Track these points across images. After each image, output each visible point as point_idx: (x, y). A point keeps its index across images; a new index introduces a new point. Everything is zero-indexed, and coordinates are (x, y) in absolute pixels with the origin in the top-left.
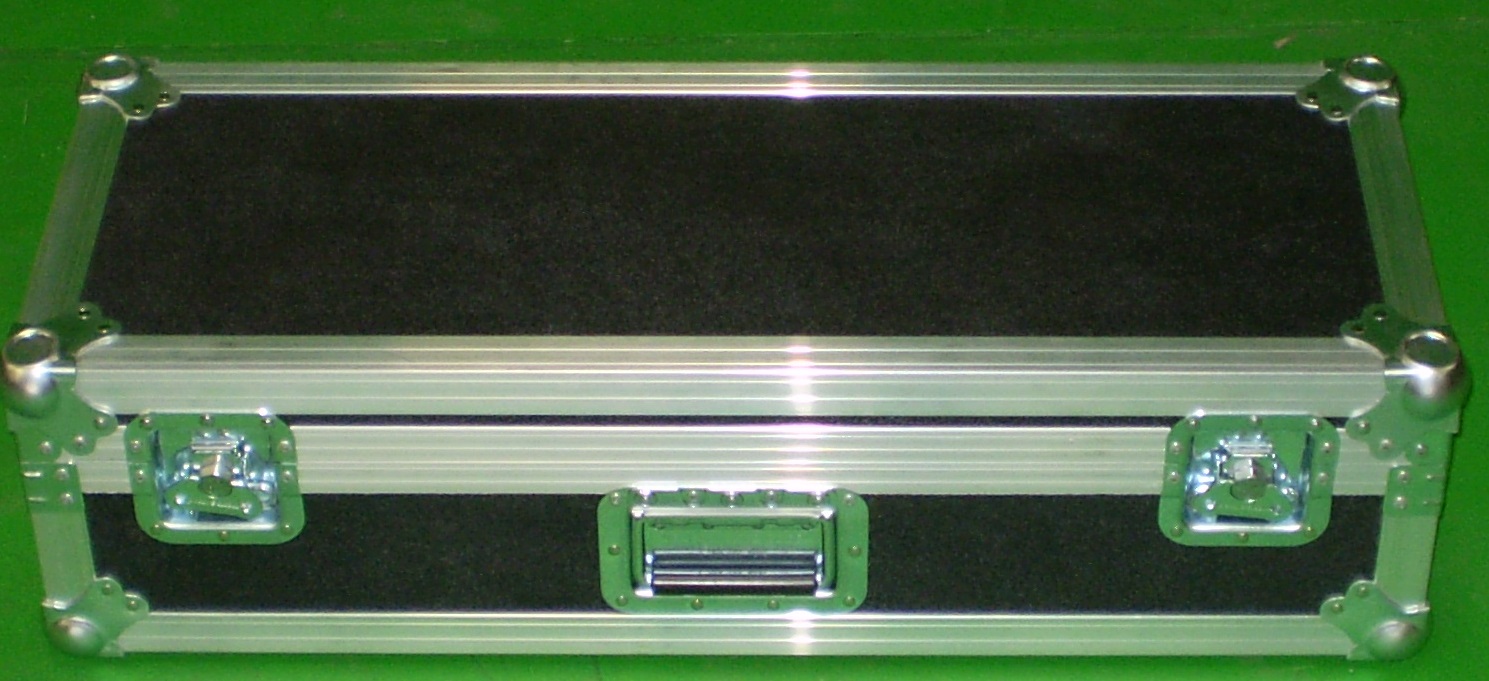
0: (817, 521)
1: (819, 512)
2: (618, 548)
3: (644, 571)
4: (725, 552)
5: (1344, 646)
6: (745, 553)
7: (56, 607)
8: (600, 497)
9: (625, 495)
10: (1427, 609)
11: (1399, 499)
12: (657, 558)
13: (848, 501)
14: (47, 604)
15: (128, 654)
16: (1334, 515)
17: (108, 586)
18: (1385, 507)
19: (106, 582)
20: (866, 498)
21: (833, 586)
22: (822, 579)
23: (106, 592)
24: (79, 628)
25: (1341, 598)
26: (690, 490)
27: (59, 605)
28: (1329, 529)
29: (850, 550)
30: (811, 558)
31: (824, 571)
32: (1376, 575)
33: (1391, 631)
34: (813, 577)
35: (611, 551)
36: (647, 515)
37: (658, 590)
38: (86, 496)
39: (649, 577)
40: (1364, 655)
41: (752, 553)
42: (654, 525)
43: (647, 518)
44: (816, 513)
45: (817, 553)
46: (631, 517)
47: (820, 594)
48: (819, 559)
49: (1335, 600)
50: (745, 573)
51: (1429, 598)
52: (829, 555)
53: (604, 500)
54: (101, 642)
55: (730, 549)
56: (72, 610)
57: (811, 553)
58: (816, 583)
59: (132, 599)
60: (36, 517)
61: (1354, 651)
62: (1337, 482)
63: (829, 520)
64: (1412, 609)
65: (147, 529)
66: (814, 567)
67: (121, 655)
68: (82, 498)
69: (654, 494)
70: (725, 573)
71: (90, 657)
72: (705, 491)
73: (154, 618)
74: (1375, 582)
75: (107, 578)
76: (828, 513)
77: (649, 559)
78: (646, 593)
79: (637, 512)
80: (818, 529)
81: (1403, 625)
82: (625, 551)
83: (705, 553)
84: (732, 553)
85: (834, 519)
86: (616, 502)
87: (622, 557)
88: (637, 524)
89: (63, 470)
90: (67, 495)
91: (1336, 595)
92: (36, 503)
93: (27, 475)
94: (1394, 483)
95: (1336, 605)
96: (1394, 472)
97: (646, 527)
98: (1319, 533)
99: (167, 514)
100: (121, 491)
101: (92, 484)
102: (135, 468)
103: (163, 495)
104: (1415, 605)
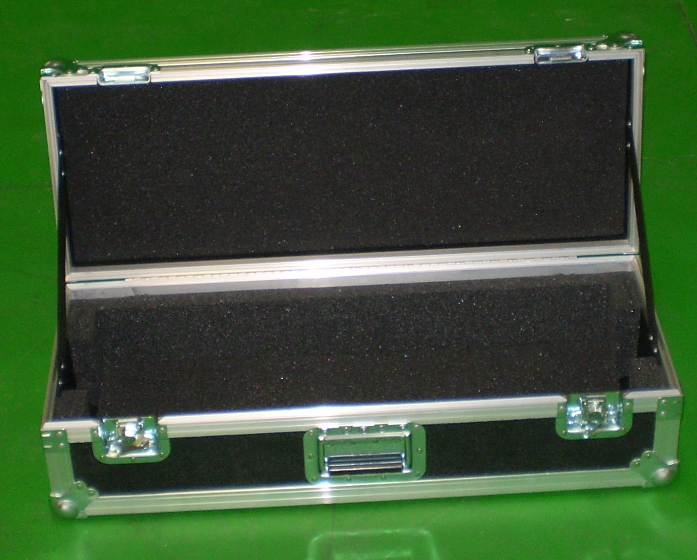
0: (403, 438)
1: (403, 434)
2: (313, 455)
3: (324, 465)
4: (361, 455)
5: (641, 481)
6: (370, 455)
7: (57, 496)
8: (305, 432)
9: (316, 431)
10: (677, 462)
11: (663, 413)
12: (330, 459)
13: (416, 428)
14: (52, 495)
15: (89, 516)
16: (634, 422)
17: (80, 485)
18: (657, 417)
19: (79, 484)
20: (424, 426)
21: (410, 467)
22: (405, 464)
23: (79, 488)
24: (66, 505)
25: (639, 459)
26: (345, 427)
27: (57, 495)
28: (632, 428)
29: (417, 450)
30: (399, 455)
31: (406, 461)
32: (654, 448)
33: (662, 473)
34: (401, 464)
35: (309, 457)
36: (326, 439)
37: (332, 473)
38: (70, 444)
39: (327, 468)
40: (651, 485)
41: (373, 454)
42: (329, 444)
43: (325, 441)
44: (402, 434)
45: (402, 453)
46: (318, 441)
47: (405, 471)
48: (403, 456)
49: (635, 461)
50: (371, 463)
51: (678, 457)
52: (408, 453)
53: (307, 433)
54: (76, 511)
55: (363, 453)
56: (63, 498)
57: (399, 453)
58: (403, 466)
59: (91, 491)
60: (47, 455)
61: (646, 484)
62: (634, 407)
63: (407, 437)
64: (671, 463)
65: (98, 458)
66: (401, 459)
67: (87, 518)
68: (68, 445)
69: (329, 430)
70: (361, 464)
71: (71, 519)
72: (351, 427)
73: (101, 499)
74: (653, 452)
75: (79, 482)
76: (407, 434)
77: (326, 460)
78: (326, 475)
79: (321, 438)
80: (403, 442)
81: (667, 470)
82: (316, 456)
83: (352, 455)
84: (364, 455)
85: (410, 436)
86: (311, 434)
87: (314, 460)
88: (321, 444)
89: (60, 433)
90: (62, 444)
91: (636, 459)
92: (48, 449)
93: (44, 436)
94: (660, 406)
95: (637, 463)
96: (659, 401)
97: (325, 445)
98: (628, 430)
99: (107, 451)
100: (87, 441)
101: (73, 439)
102: (93, 430)
103: (106, 442)
104: (672, 461)
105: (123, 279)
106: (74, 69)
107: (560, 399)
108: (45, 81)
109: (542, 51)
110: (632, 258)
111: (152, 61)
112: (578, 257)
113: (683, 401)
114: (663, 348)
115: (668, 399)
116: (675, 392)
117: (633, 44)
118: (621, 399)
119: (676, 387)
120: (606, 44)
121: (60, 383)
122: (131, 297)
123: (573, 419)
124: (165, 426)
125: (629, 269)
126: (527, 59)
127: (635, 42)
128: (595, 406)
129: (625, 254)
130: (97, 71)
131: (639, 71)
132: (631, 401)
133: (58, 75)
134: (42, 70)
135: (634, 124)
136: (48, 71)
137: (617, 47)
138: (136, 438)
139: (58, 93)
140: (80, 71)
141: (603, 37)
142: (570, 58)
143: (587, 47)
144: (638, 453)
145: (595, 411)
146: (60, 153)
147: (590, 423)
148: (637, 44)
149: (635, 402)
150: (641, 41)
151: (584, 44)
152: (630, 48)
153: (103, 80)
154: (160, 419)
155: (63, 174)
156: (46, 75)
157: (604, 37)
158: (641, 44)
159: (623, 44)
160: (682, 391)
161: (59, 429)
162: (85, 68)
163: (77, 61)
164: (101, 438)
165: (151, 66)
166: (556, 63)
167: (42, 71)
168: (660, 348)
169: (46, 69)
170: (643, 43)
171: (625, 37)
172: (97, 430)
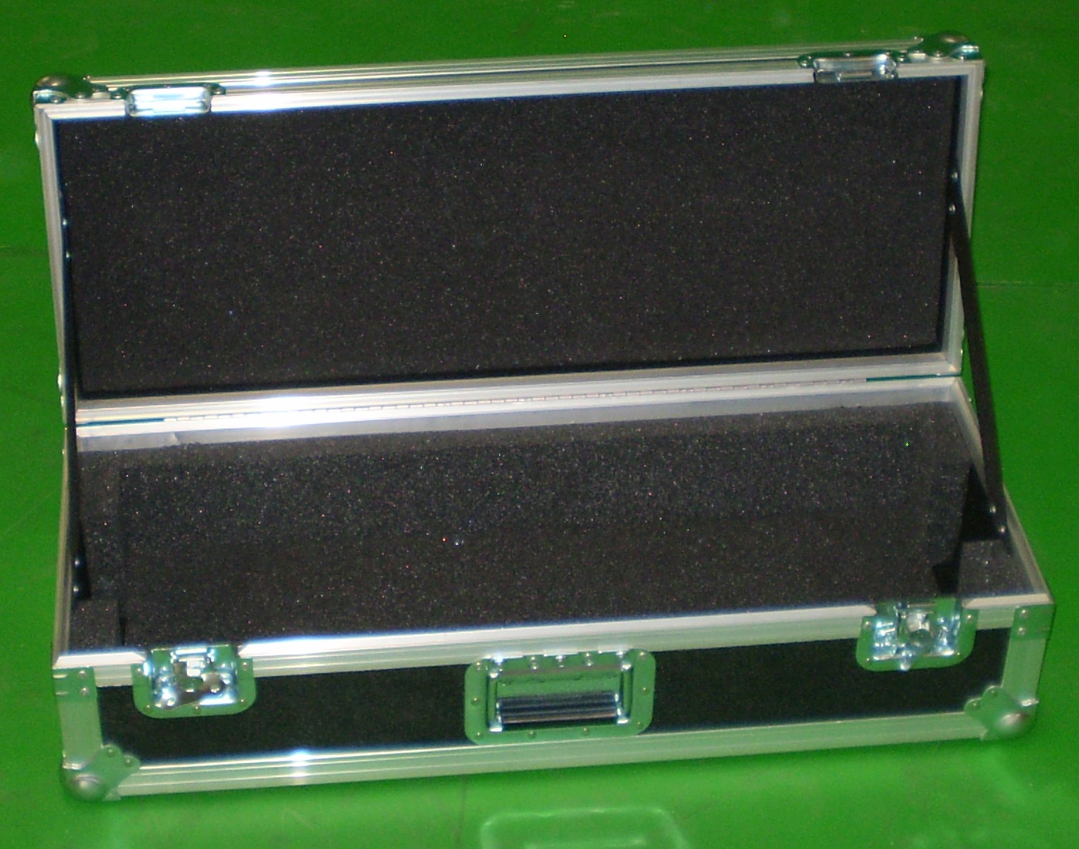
0: (618, 672)
1: (621, 666)
2: (478, 700)
3: (496, 715)
5: (982, 733)
7: (73, 768)
8: (468, 665)
9: (485, 664)
10: (1037, 702)
11: (1021, 629)
12: (505, 705)
13: (642, 656)
14: (66, 766)
15: (122, 797)
16: (976, 643)
17: (111, 751)
18: (1012, 634)
19: (108, 748)
20: (655, 654)
21: (628, 714)
22: (621, 711)
23: (110, 755)
24: (86, 781)
25: (979, 699)
26: (531, 656)
27: (75, 766)
28: (972, 652)
29: (640, 689)
30: (612, 698)
31: (622, 706)
32: (1003, 682)
33: (1009, 720)
34: (614, 710)
35: (473, 703)
36: (500, 676)
37: (507, 726)
38: (99, 689)
39: (499, 718)
40: (993, 736)
42: (504, 683)
44: (618, 667)
45: (615, 693)
46: (488, 679)
47: (621, 721)
48: (617, 697)
49: (972, 701)
50: (568, 711)
51: (1038, 694)
52: (625, 693)
53: (471, 667)
54: (104, 789)
56: (84, 770)
57: (611, 694)
58: (617, 714)
59: (127, 758)
60: (61, 705)
61: (986, 734)
62: (979, 621)
63: (627, 672)
64: (1027, 702)
65: (141, 710)
66: (614, 702)
67: (120, 799)
68: (95, 690)
69: (505, 661)
70: (553, 712)
71: (96, 801)
72: (542, 656)
73: (142, 771)
74: (1001, 686)
75: (108, 746)
76: (627, 667)
77: (499, 706)
78: (497, 729)
79: (493, 674)
80: (620, 678)
81: (1019, 715)
82: (483, 701)
85: (631, 670)
86: (479, 669)
87: (481, 706)
88: (492, 684)
89: (82, 672)
90: (84, 689)
91: (974, 697)
92: (62, 696)
93: (56, 676)
94: (1018, 619)
95: (975, 704)
96: (1018, 611)
97: (499, 684)
98: (966, 656)
99: (156, 698)
100: (125, 684)
101: (103, 681)
102: (135, 667)
103: (154, 684)
104: (1029, 700)
105: (161, 420)
106: (88, 91)
107: (866, 610)
108: (41, 111)
109: (825, 64)
110: (950, 382)
111: (211, 78)
112: (868, 380)
113: (1052, 612)
114: (1015, 526)
115: (1031, 608)
116: (1041, 598)
117: (965, 51)
118: (959, 609)
119: (1041, 590)
120: (924, 52)
121: (75, 590)
122: (174, 447)
123: (882, 639)
124: (250, 661)
125: (946, 399)
126: (801, 76)
127: (968, 49)
128: (918, 620)
129: (938, 374)
130: (125, 93)
131: (973, 95)
132: (975, 612)
133: (62, 100)
134: (35, 92)
135: (962, 177)
136: (45, 93)
137: (941, 57)
138: (204, 679)
139: (61, 128)
140: (97, 95)
141: (914, 41)
142: (870, 74)
143: (894, 56)
144: (977, 689)
145: (920, 628)
146: (65, 223)
147: (909, 646)
148: (971, 51)
149: (981, 612)
150: (977, 47)
151: (889, 51)
152: (962, 58)
153: (134, 109)
154: (241, 649)
155: (68, 256)
156: (42, 101)
157: (917, 40)
158: (978, 51)
159: (950, 52)
160: (1052, 596)
161: (82, 666)
162: (103, 89)
163: (89, 77)
164: (147, 678)
165: (209, 86)
166: (848, 81)
167: (37, 95)
168: (1010, 525)
169: (42, 91)
170: (980, 49)
171: (951, 40)
172: (141, 666)
